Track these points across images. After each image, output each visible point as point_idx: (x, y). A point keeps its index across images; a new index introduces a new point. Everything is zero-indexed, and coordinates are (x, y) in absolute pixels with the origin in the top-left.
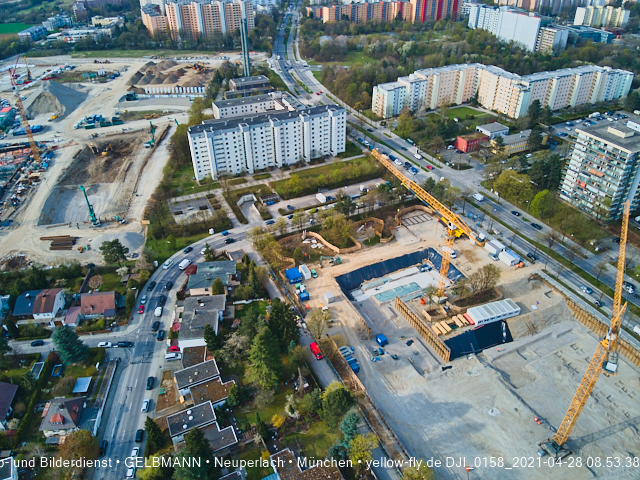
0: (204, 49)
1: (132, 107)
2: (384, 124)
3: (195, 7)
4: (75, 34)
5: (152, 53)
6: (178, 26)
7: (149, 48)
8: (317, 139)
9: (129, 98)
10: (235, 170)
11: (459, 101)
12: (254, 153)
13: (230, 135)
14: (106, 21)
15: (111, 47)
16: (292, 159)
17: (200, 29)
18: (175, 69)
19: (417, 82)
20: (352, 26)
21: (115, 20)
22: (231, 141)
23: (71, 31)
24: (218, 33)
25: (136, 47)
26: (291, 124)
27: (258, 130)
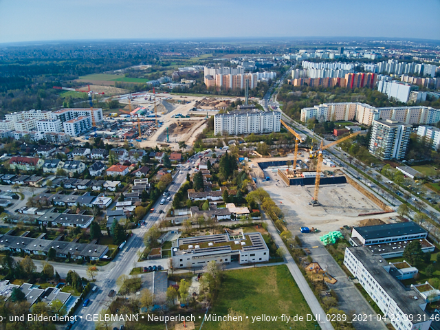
0: (230, 95)
1: (194, 113)
2: (304, 125)
3: (229, 76)
4: (173, 85)
5: (206, 96)
6: (220, 85)
7: (206, 93)
8: (267, 124)
9: (194, 109)
10: (230, 132)
11: (346, 119)
12: (239, 126)
13: (230, 118)
14: (187, 81)
15: (188, 92)
16: (255, 131)
17: (230, 86)
18: (215, 101)
19: (323, 108)
20: (308, 88)
21: (192, 81)
22: (230, 120)
23: (171, 84)
24: (239, 88)
25: (200, 93)
26: (256, 116)
27: (242, 117)
